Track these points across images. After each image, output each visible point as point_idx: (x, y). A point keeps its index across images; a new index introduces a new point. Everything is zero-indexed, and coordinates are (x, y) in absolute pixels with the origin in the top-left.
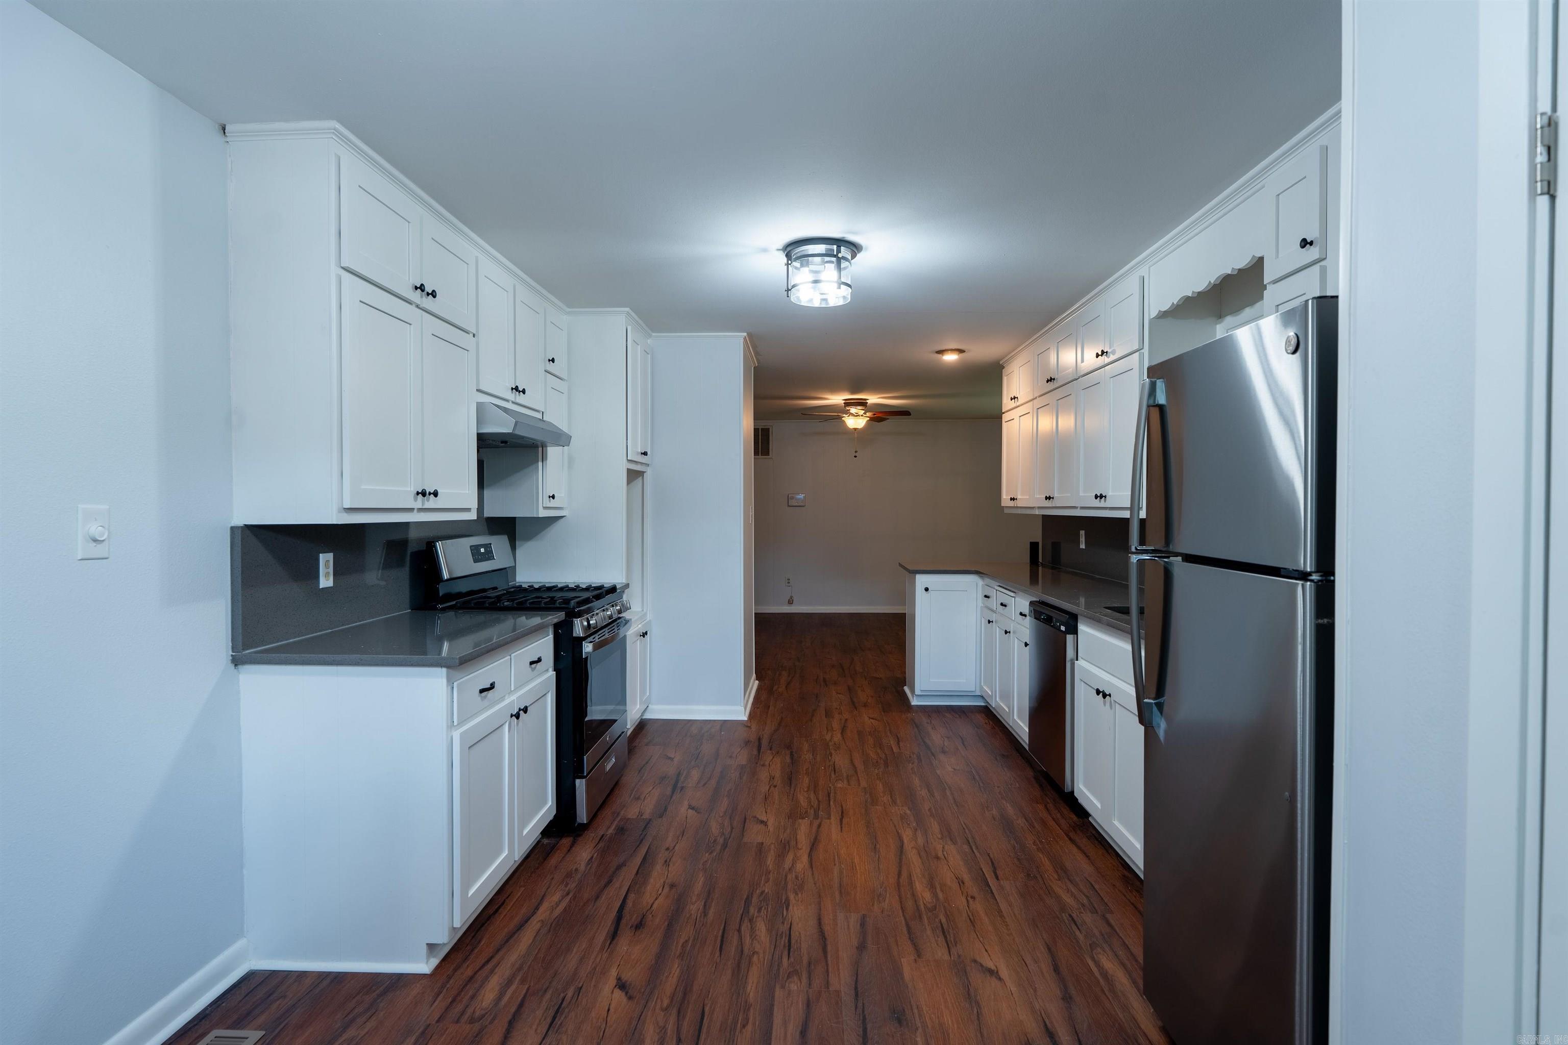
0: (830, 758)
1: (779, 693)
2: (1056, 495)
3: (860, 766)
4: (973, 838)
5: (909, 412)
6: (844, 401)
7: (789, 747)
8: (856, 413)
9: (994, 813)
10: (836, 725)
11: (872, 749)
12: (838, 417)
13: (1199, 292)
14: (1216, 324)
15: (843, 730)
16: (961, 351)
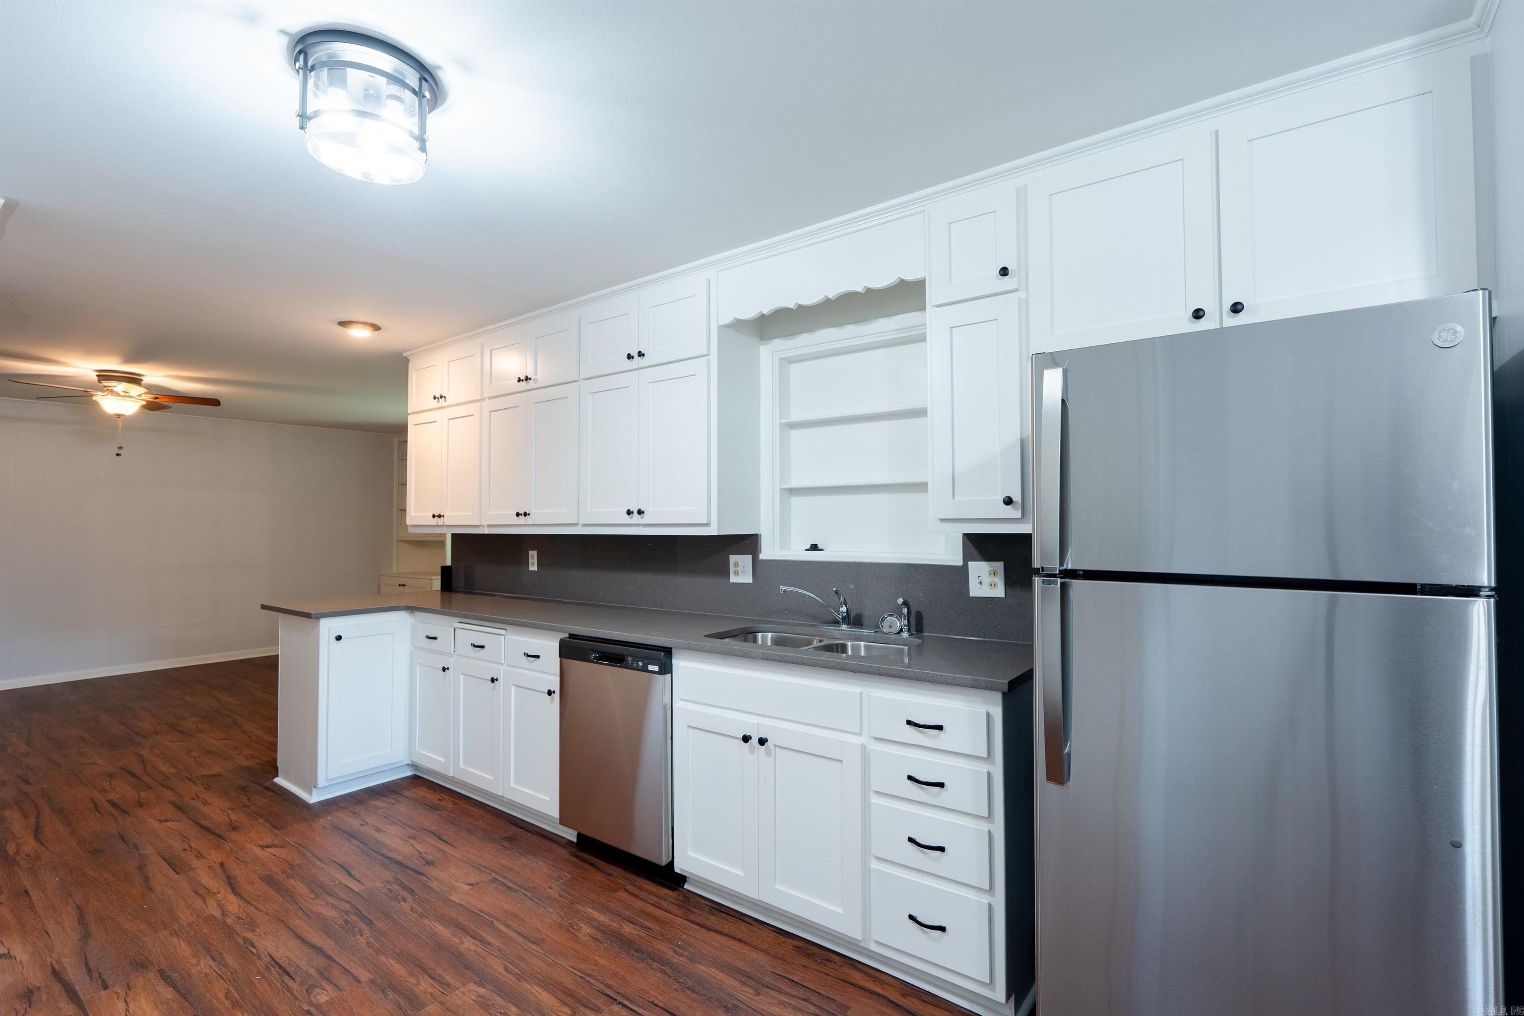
0: (254, 950)
1: (28, 856)
2: (534, 511)
3: (327, 944)
4: (609, 987)
5: (219, 402)
6: (97, 373)
7: (142, 965)
8: (125, 392)
9: (588, 931)
10: (207, 880)
11: (318, 901)
12: (86, 394)
13: (800, 305)
14: (760, 345)
15: (232, 885)
16: (376, 328)
